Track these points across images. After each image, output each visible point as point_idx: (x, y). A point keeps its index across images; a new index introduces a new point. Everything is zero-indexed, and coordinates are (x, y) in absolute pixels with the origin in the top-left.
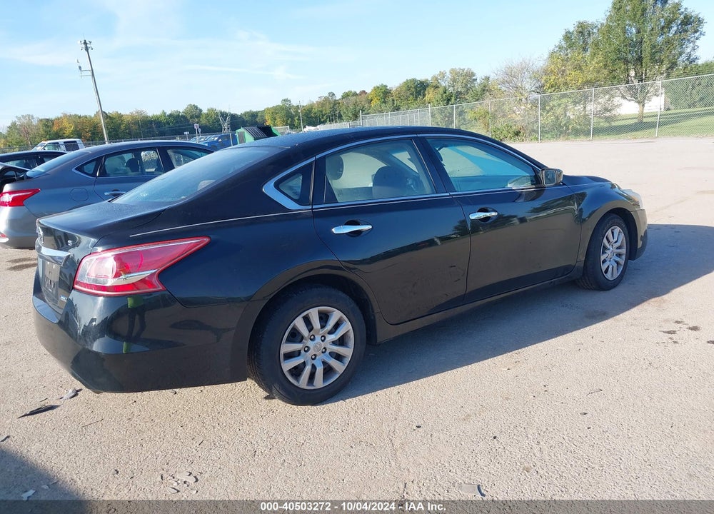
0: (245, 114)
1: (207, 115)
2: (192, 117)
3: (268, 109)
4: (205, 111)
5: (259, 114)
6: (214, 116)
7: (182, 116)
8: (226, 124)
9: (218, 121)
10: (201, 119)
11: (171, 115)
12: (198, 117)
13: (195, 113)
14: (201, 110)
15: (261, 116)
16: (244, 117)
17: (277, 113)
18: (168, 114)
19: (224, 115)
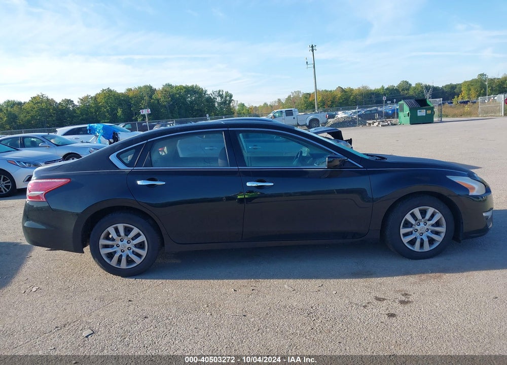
0: (446, 86)
1: (415, 88)
2: (403, 90)
3: (466, 82)
4: (413, 85)
5: (458, 87)
6: (420, 89)
7: (396, 89)
8: (428, 95)
9: (423, 92)
10: (410, 91)
11: (387, 89)
12: (408, 90)
13: (406, 86)
14: (410, 85)
15: (459, 88)
16: (444, 89)
17: (472, 85)
18: (385, 87)
19: (428, 88)
